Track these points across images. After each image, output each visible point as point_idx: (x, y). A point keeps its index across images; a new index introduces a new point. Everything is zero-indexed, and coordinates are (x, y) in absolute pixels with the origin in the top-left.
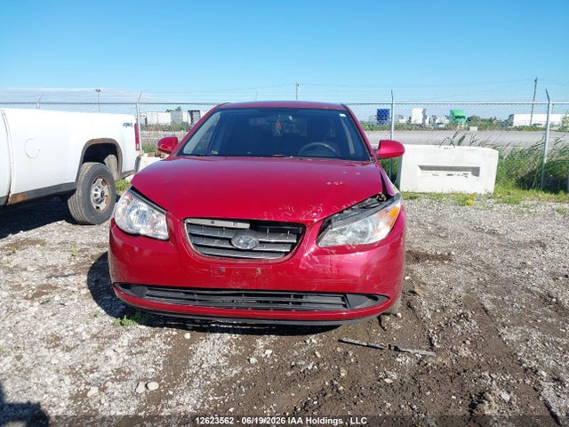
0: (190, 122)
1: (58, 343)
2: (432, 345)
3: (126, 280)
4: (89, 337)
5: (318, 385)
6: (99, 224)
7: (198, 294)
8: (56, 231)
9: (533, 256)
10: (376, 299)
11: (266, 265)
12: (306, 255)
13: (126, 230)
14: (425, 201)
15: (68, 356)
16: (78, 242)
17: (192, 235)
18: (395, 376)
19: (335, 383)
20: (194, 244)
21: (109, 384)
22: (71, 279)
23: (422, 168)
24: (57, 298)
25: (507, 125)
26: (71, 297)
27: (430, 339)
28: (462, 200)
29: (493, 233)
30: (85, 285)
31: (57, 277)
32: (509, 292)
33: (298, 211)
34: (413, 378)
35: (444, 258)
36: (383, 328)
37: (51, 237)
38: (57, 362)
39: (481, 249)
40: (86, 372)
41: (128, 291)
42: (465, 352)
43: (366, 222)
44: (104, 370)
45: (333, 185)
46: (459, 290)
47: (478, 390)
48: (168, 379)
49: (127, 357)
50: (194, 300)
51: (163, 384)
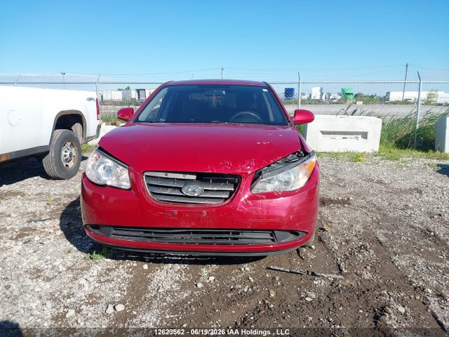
0: (137, 98)
1: (39, 274)
2: (341, 270)
3: (95, 222)
4: (65, 269)
5: (253, 304)
6: (68, 179)
7: (155, 233)
8: (33, 185)
9: (412, 200)
10: (297, 234)
11: (209, 208)
12: (242, 200)
13: (95, 182)
14: (326, 159)
15: (48, 285)
16: (52, 193)
17: (150, 185)
18: (314, 296)
19: (267, 302)
20: (151, 192)
21: (84, 307)
22: (47, 223)
23: (323, 133)
24: (37, 238)
25: (385, 100)
26: (48, 237)
27: (339, 266)
28: (355, 157)
29: (380, 182)
30: (59, 227)
31: (36, 221)
32: (397, 228)
33: (235, 164)
34: (328, 296)
35: (344, 202)
36: (301, 258)
37: (29, 189)
38: (40, 290)
39: (373, 195)
40: (64, 297)
41: (97, 231)
42: (367, 275)
43: (289, 173)
44: (78, 296)
45: (262, 144)
46: (358, 227)
47: (380, 305)
48: (131, 302)
49: (97, 285)
50: (152, 238)
51: (128, 306)
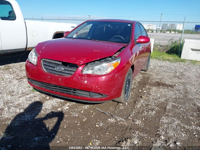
2: (128, 117)
10: (102, 95)
17: (44, 64)
20: (44, 68)
21: (12, 107)
23: (192, 50)
27: (130, 115)
33: (77, 59)
35: (170, 86)
36: (116, 107)
47: (128, 137)
